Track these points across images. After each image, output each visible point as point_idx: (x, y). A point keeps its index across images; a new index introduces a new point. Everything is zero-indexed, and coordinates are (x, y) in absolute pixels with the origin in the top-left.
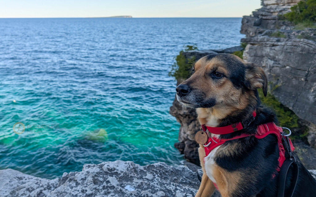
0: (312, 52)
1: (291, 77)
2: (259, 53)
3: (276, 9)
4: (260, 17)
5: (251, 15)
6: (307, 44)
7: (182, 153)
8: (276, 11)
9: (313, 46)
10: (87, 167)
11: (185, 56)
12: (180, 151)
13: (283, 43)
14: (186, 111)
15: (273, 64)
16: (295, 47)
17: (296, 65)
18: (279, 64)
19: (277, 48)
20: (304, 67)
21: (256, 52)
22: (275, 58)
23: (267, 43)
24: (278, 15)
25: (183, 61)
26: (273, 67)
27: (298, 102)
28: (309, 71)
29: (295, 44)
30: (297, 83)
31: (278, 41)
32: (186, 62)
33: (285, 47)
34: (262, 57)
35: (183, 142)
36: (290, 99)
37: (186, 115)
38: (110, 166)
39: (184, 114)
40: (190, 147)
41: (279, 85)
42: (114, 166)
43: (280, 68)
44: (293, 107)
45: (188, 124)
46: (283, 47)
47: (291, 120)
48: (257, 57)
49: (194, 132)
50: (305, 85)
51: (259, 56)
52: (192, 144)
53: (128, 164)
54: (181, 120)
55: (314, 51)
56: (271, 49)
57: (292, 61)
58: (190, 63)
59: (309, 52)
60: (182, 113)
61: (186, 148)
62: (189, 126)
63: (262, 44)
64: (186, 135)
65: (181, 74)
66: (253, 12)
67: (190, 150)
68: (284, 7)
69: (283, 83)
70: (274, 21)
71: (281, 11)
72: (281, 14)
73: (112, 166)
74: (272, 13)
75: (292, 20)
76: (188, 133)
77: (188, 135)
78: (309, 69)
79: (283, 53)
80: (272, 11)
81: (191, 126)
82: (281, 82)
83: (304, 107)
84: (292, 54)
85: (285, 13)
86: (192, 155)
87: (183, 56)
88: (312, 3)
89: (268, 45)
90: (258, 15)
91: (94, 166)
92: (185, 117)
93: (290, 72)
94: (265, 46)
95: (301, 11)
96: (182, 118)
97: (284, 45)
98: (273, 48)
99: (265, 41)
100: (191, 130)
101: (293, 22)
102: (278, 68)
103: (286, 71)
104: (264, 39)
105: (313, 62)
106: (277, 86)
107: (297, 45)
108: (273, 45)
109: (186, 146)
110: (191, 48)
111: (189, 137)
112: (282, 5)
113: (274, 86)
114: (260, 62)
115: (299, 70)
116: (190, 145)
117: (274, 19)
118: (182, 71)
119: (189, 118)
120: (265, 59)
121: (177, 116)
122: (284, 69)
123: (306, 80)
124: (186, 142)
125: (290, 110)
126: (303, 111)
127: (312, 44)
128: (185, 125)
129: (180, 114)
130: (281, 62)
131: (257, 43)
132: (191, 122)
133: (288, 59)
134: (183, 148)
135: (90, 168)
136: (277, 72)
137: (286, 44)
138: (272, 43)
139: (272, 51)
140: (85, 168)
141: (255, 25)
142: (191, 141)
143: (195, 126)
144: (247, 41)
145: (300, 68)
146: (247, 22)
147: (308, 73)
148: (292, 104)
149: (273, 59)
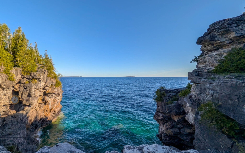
0: (238, 85)
1: (227, 99)
2: (203, 87)
3: (205, 68)
4: (198, 72)
5: (192, 72)
6: (234, 81)
7: (161, 140)
8: (206, 69)
9: (239, 82)
10: (128, 149)
11: (160, 91)
12: (160, 139)
13: (217, 82)
14: (162, 118)
15: (214, 92)
16: (226, 83)
17: (230, 92)
18: (217, 92)
19: (214, 84)
20: (235, 93)
21: (201, 87)
22: (214, 89)
23: (207, 82)
24: (207, 71)
25: (159, 93)
26: (214, 94)
27: (236, 114)
28: (239, 96)
29: (226, 82)
30: (232, 102)
31: (214, 81)
32: (161, 94)
33: (219, 84)
34: (205, 89)
35: (161, 134)
36: (230, 112)
37: (162, 120)
38: (150, 150)
39: (161, 119)
40: (164, 137)
41: (220, 103)
42: (154, 150)
43: (219, 94)
44: (233, 117)
45: (163, 124)
46: (218, 84)
47: (234, 125)
48: (202, 89)
49: (166, 129)
50: (239, 104)
51: (203, 89)
52: (166, 135)
53: (166, 149)
54: (160, 122)
55: (240, 85)
56: (210, 85)
57: (226, 90)
58: (163, 94)
59: (236, 85)
60: (160, 118)
61: (163, 138)
62: (164, 126)
63: (204, 83)
64: (162, 130)
65: (159, 99)
66: (193, 70)
67: (165, 139)
68: (210, 67)
69: (222, 102)
70: (206, 74)
71: (208, 69)
72: (208, 70)
73: (152, 150)
74: (204, 70)
75: (216, 73)
76: (164, 129)
77: (163, 130)
78: (239, 95)
79: (219, 87)
80: (204, 69)
81: (165, 125)
82: (221, 102)
83: (242, 117)
84: (225, 87)
85: (210, 70)
86: (166, 141)
87: (159, 91)
88: (227, 65)
89: (208, 83)
90: (197, 71)
91: (134, 148)
92: (162, 121)
93: (226, 97)
94: (206, 84)
95: (221, 69)
96: (160, 121)
97: (218, 83)
98: (211, 84)
99: (205, 82)
100: (165, 128)
101: (217, 73)
102: (217, 94)
103: (223, 96)
104: (205, 80)
105: (241, 91)
106: (218, 104)
107: (227, 82)
108: (211, 83)
109: (163, 136)
110: (162, 87)
111: (164, 132)
112: (208, 66)
113: (217, 104)
114: (205, 92)
115: (232, 95)
116: (165, 136)
117: (205, 73)
118: (159, 98)
119: (163, 121)
120: (207, 90)
121: (158, 120)
122: (222, 95)
123: (239, 101)
124: (162, 134)
125: (231, 118)
126: (242, 120)
127: (238, 81)
128: (162, 125)
129: (159, 119)
130: (218, 91)
131: (201, 83)
132: (165, 124)
133: (223, 90)
134: (161, 137)
135: (131, 150)
136: (217, 97)
137: (220, 82)
138: (210, 82)
139: (211, 86)
140: (125, 149)
141: (196, 76)
142: (165, 134)
143: (167, 125)
144: (194, 82)
145: (233, 94)
146: (191, 75)
147: (239, 97)
148: (232, 115)
149: (213, 90)
